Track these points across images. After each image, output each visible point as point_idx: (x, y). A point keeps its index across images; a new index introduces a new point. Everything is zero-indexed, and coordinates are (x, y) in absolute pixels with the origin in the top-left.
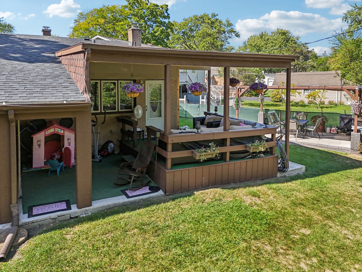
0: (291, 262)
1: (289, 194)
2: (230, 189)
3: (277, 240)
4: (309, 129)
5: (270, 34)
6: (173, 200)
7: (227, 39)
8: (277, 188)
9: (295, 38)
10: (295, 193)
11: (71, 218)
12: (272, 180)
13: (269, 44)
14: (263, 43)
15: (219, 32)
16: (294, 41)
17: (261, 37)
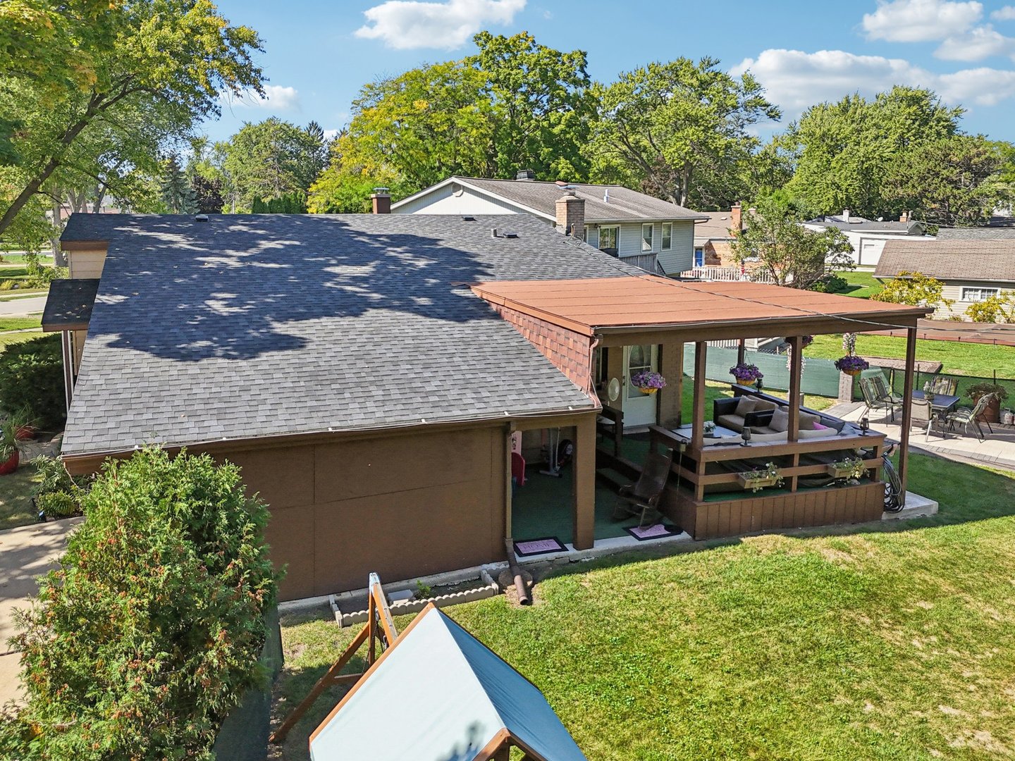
0: (899, 638)
1: (903, 550)
2: (798, 537)
3: (880, 612)
4: (958, 419)
5: (871, 101)
6: (711, 548)
7: (742, 126)
8: (881, 540)
9: (948, 112)
10: (913, 549)
11: (571, 562)
12: (872, 525)
13: (867, 130)
14: (847, 130)
15: (722, 109)
16: (946, 121)
17: (845, 110)
